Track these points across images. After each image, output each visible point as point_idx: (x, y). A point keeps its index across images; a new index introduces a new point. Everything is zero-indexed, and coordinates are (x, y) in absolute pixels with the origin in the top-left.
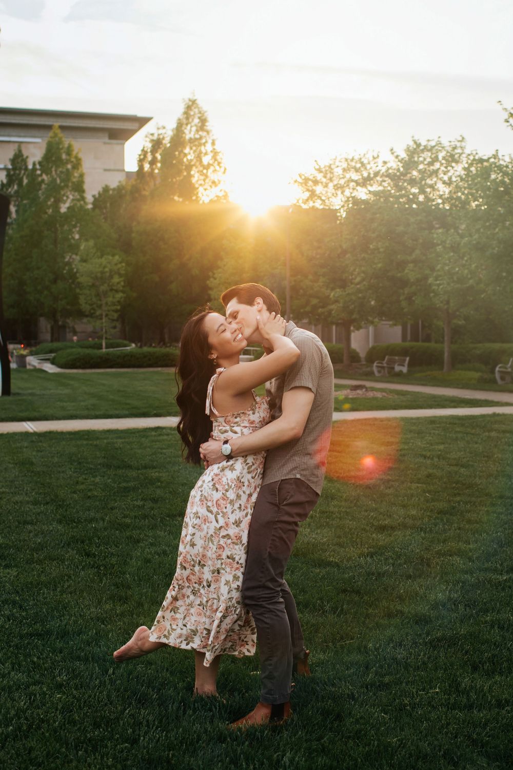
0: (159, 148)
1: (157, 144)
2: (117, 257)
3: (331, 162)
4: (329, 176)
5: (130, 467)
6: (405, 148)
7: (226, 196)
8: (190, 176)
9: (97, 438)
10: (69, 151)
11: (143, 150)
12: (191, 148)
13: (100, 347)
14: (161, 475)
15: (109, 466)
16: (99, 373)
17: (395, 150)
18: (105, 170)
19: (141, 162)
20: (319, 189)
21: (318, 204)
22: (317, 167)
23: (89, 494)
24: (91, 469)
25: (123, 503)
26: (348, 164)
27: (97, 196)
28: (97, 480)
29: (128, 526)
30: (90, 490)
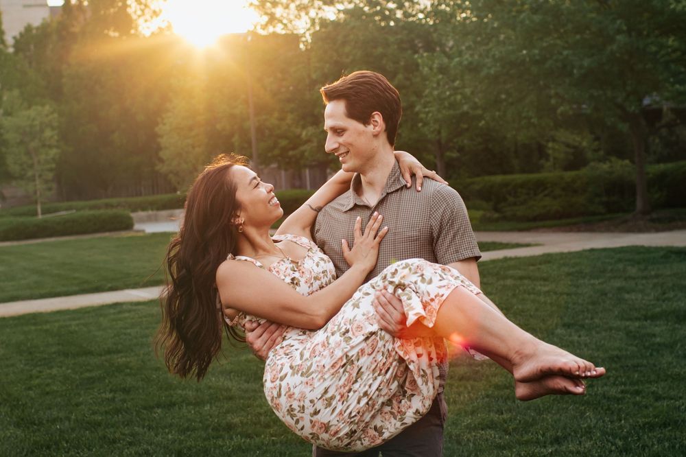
2: (47, 108)
5: (90, 353)
7: (169, 27)
8: (125, 6)
9: (47, 322)
13: (36, 214)
14: (128, 359)
15: (66, 355)
16: (38, 245)
18: (26, 6)
20: (279, 12)
21: (279, 29)
23: (48, 389)
24: (45, 359)
25: (89, 397)
27: (18, 37)
28: (54, 371)
29: (99, 424)
30: (48, 385)
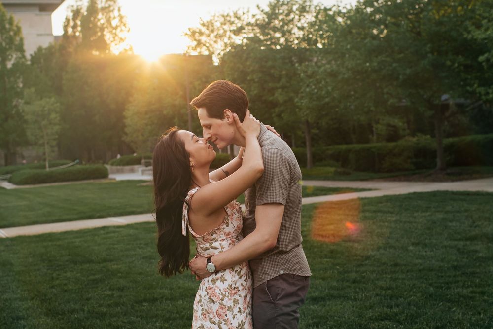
0: (78, 16)
1: (77, 13)
2: (53, 99)
3: (212, 18)
4: (211, 28)
5: (90, 262)
6: (268, 4)
7: (131, 49)
8: (103, 35)
9: (59, 239)
10: (11, 22)
11: (66, 19)
12: (103, 14)
13: (44, 167)
14: (119, 267)
15: (75, 263)
17: (260, 6)
18: (38, 35)
19: (65, 27)
20: (203, 39)
21: (204, 51)
22: (202, 22)
23: (65, 288)
24: (61, 265)
25: (96, 294)
26: (225, 20)
27: (33, 54)
28: (68, 274)
29: (105, 314)
30: (65, 284)
